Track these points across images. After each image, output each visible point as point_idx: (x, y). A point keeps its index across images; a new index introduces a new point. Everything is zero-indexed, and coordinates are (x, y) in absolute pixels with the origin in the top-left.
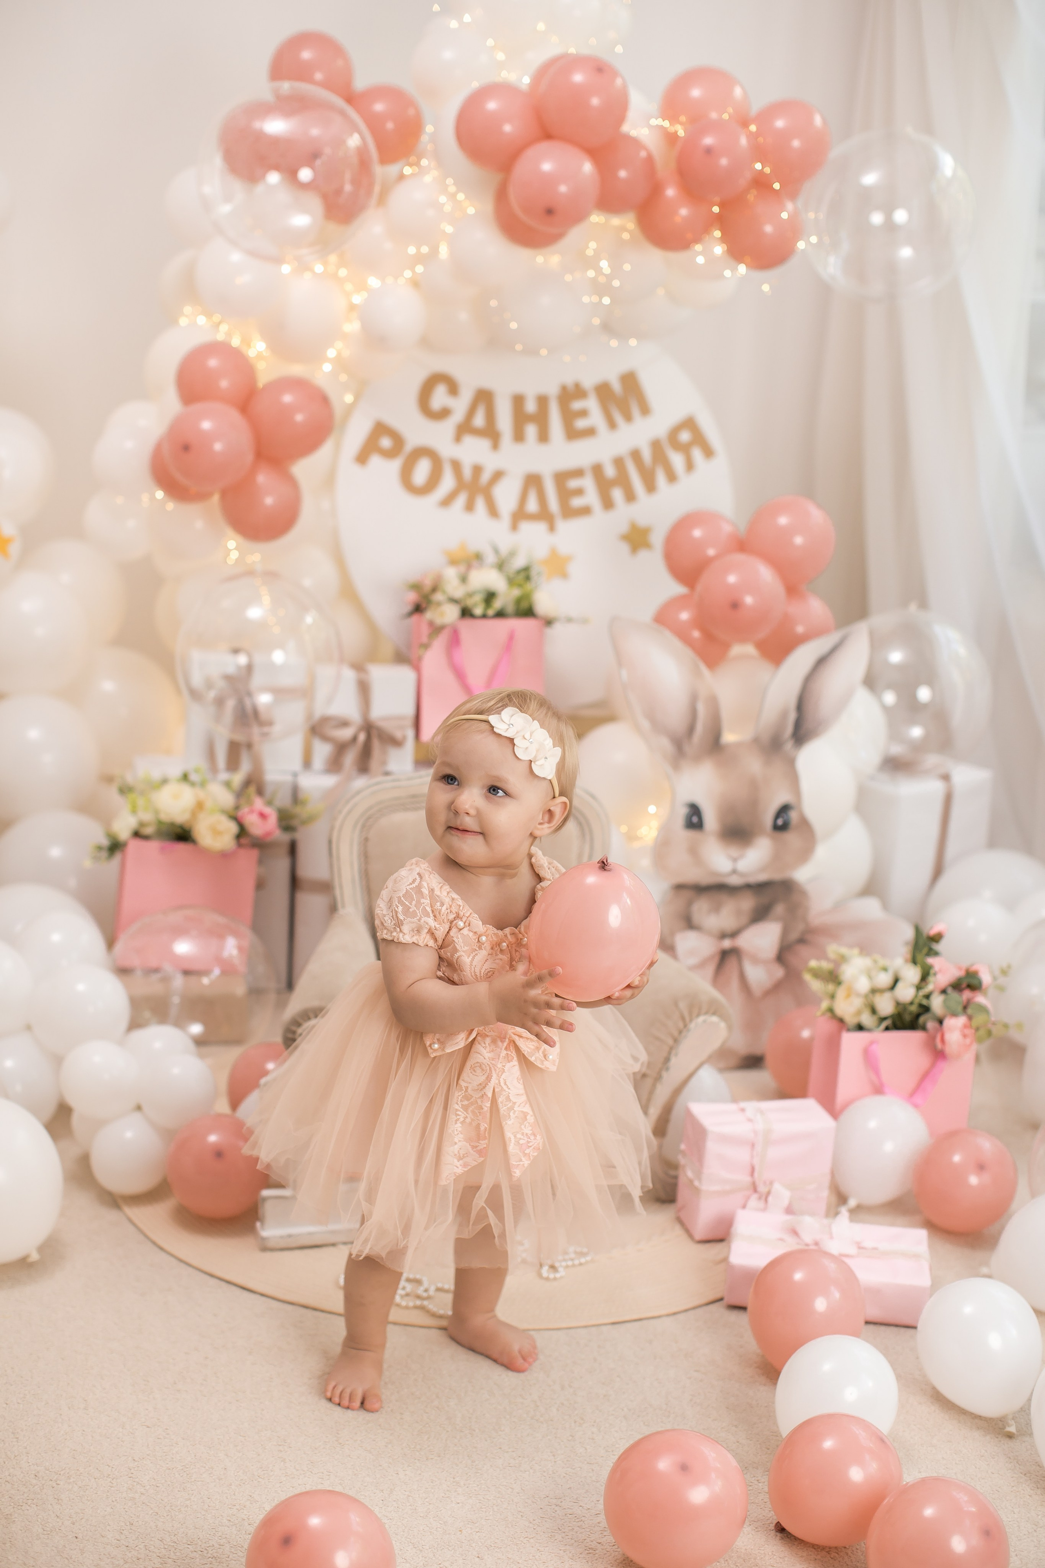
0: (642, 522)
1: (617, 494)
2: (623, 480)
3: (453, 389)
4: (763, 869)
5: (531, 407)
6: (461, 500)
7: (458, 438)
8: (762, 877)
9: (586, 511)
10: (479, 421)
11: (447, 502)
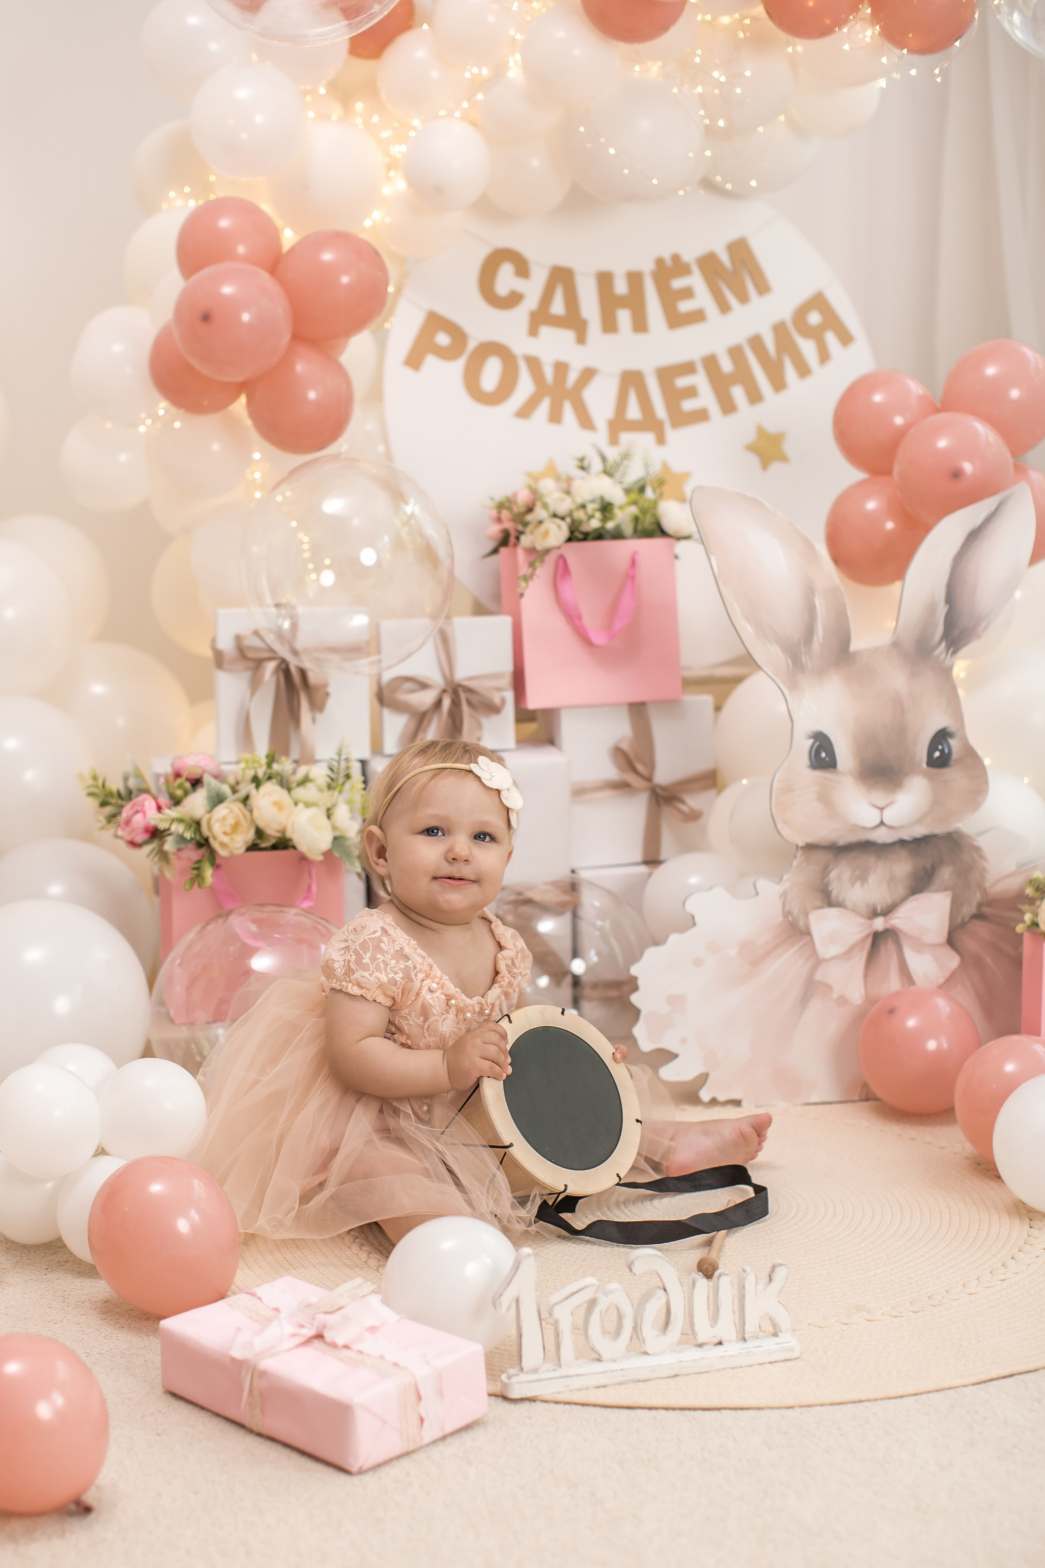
0: (772, 428)
1: (738, 393)
2: (743, 376)
3: (522, 268)
4: (919, 821)
5: (621, 287)
6: (544, 408)
7: (533, 331)
8: (920, 831)
9: (701, 416)
10: (558, 307)
11: (525, 412)
